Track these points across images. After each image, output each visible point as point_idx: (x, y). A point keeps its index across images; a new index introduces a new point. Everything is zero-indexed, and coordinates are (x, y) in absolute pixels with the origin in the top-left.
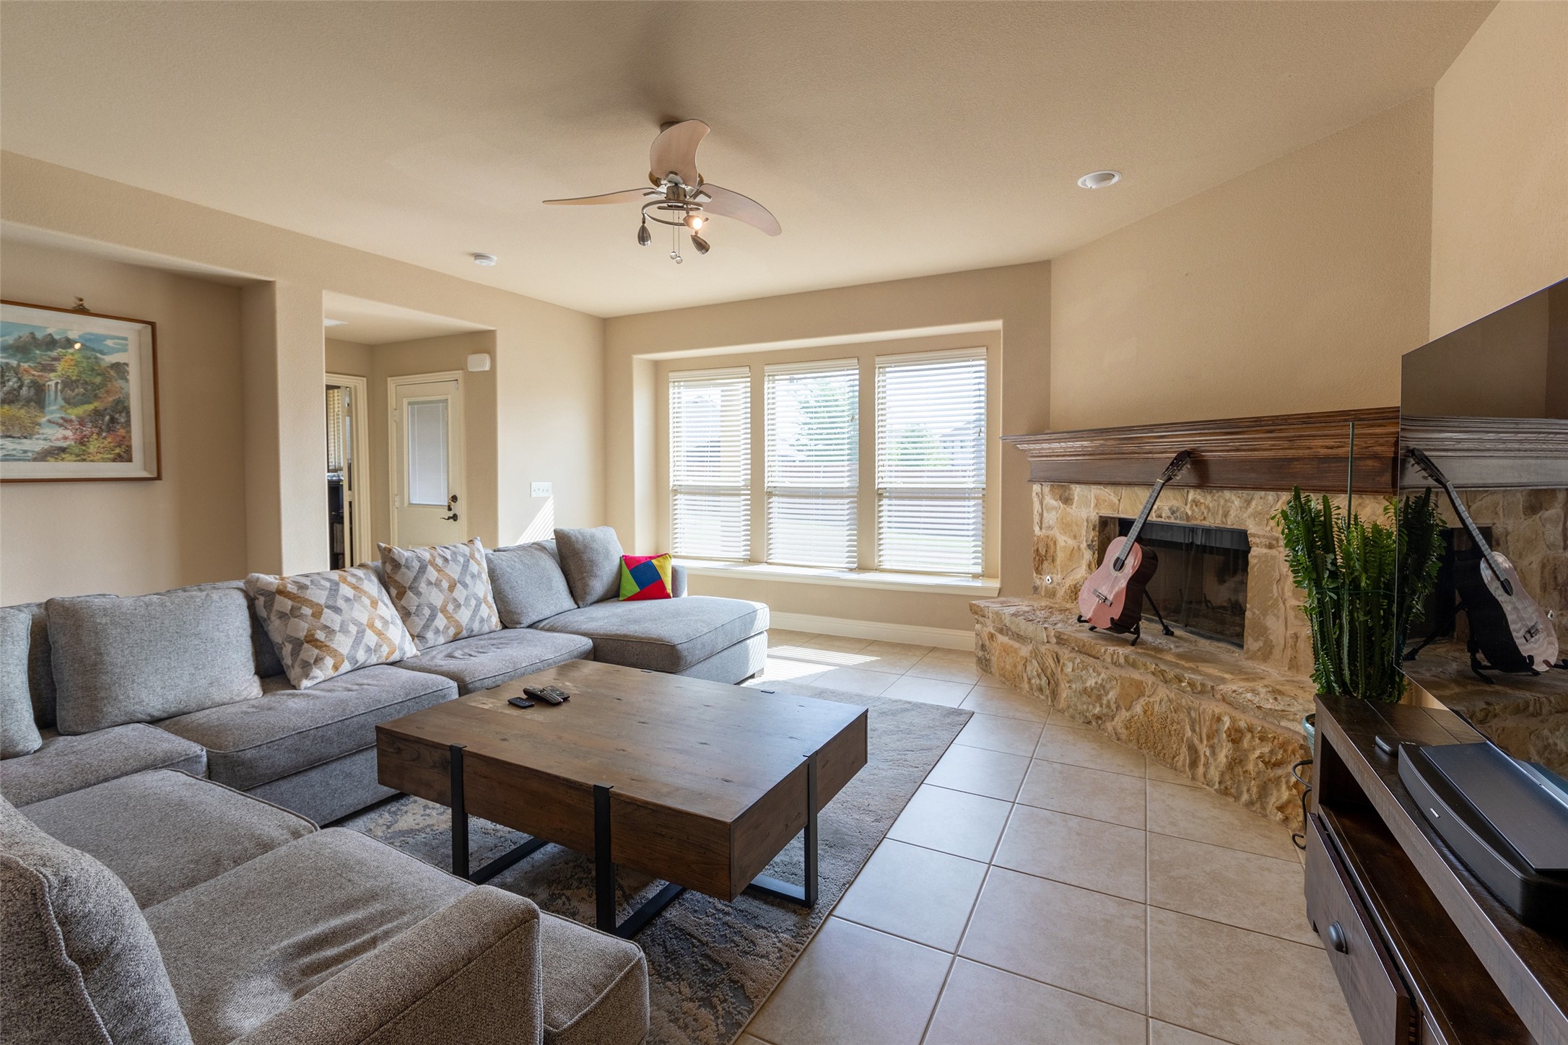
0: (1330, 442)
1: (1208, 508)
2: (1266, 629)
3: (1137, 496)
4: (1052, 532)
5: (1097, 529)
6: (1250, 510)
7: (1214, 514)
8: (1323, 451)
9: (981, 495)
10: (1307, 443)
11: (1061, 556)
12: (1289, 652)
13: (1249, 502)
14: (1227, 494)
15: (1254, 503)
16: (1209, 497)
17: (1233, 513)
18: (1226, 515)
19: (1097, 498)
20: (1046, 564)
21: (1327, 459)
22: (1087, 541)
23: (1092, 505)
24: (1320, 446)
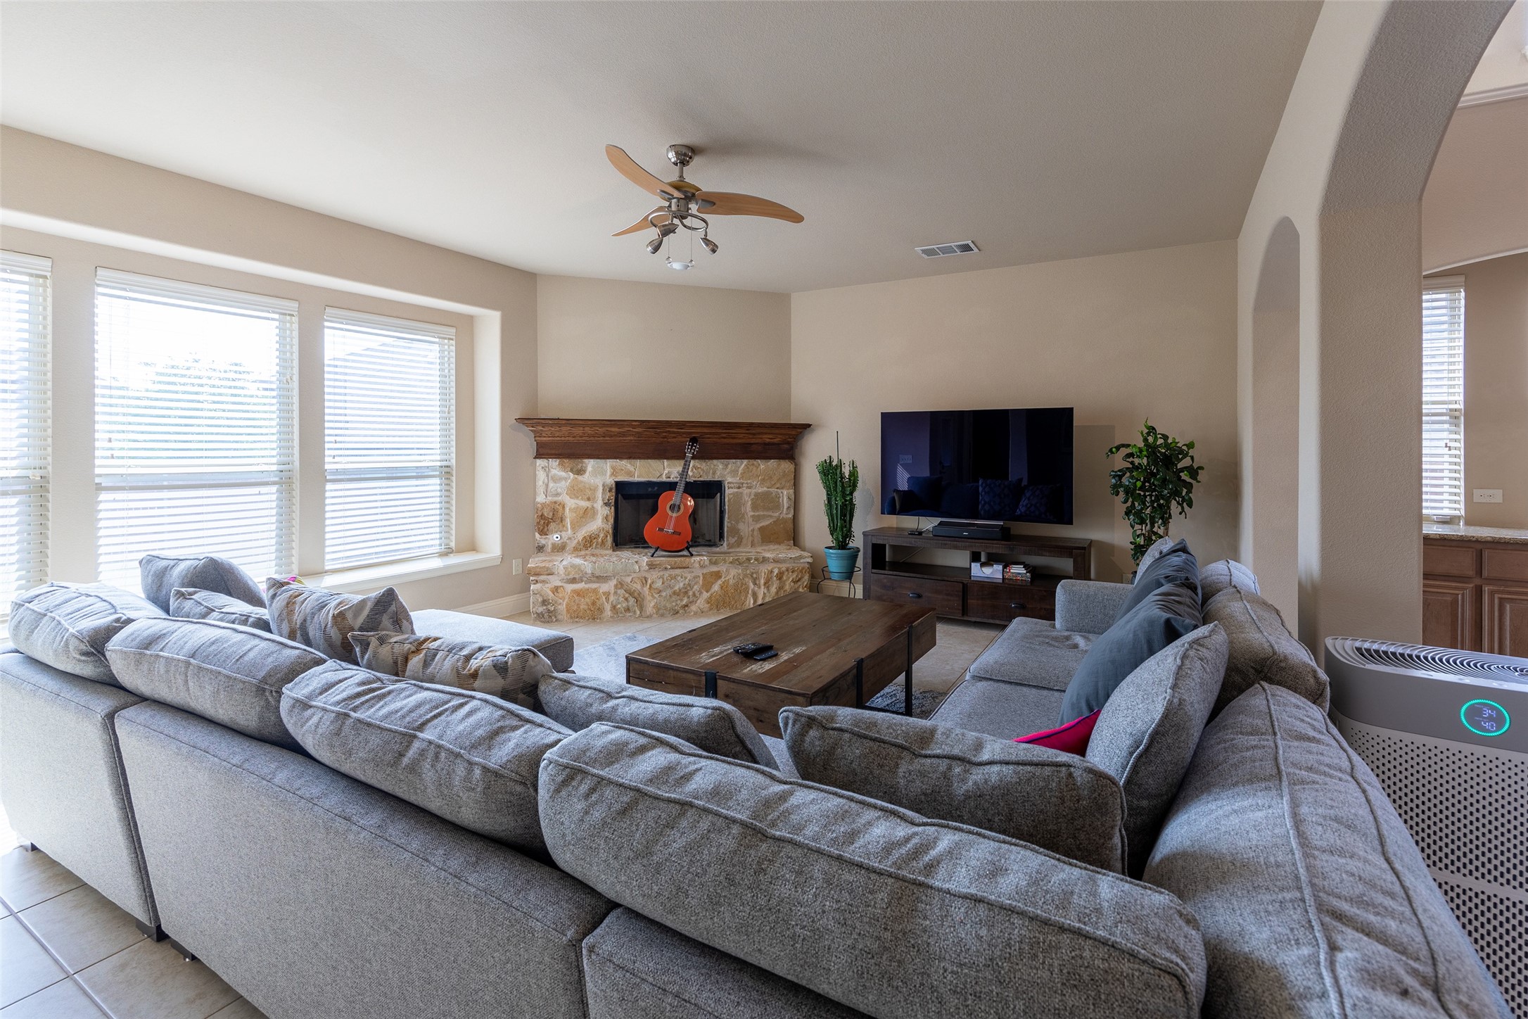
0: (771, 437)
1: (703, 470)
2: (739, 530)
3: (650, 465)
4: (560, 498)
5: (614, 490)
6: (728, 470)
7: (707, 473)
8: (768, 440)
9: (438, 473)
10: (760, 436)
11: (569, 516)
12: (750, 538)
13: (727, 466)
14: (715, 462)
15: (730, 466)
16: (704, 464)
17: (718, 473)
18: (714, 473)
19: (613, 468)
20: (552, 526)
21: (769, 444)
22: (603, 500)
23: (609, 473)
24: (767, 438)
